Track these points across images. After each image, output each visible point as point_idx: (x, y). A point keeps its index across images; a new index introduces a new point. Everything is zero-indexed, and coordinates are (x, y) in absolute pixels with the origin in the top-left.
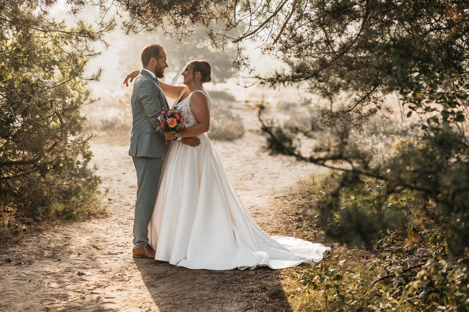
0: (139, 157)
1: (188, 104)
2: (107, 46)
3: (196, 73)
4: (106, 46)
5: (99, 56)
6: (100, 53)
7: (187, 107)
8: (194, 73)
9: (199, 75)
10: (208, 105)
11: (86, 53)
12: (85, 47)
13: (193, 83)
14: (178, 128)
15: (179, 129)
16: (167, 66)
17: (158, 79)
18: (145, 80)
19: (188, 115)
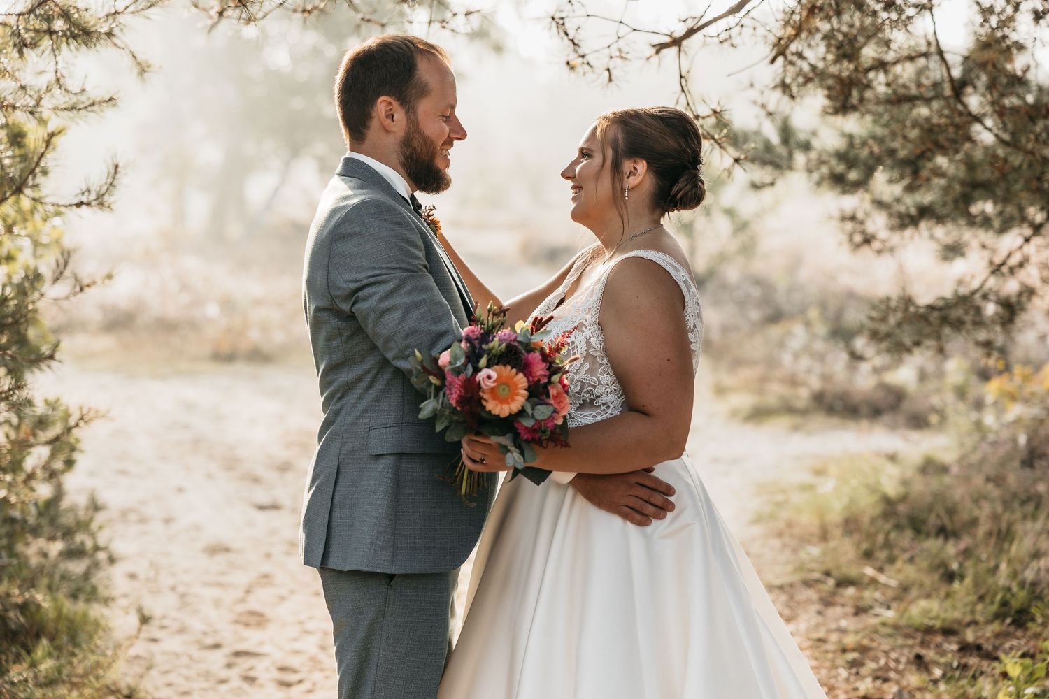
0: (340, 572)
1: (589, 318)
2: (143, 69)
3: (627, 165)
4: (136, 70)
5: (109, 112)
6: (111, 99)
7: (587, 333)
8: (616, 168)
9: (639, 174)
10: (690, 320)
11: (59, 98)
12: (50, 77)
13: (613, 216)
14: (529, 423)
15: (532, 430)
16: (462, 135)
17: (422, 197)
18: (355, 200)
19: (591, 371)
